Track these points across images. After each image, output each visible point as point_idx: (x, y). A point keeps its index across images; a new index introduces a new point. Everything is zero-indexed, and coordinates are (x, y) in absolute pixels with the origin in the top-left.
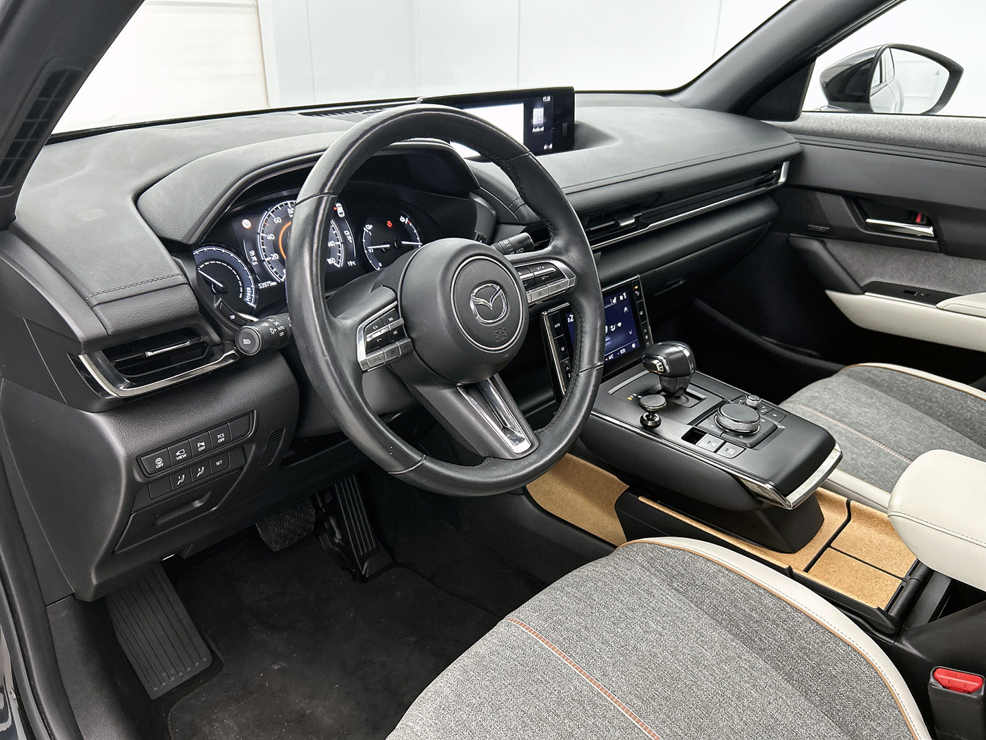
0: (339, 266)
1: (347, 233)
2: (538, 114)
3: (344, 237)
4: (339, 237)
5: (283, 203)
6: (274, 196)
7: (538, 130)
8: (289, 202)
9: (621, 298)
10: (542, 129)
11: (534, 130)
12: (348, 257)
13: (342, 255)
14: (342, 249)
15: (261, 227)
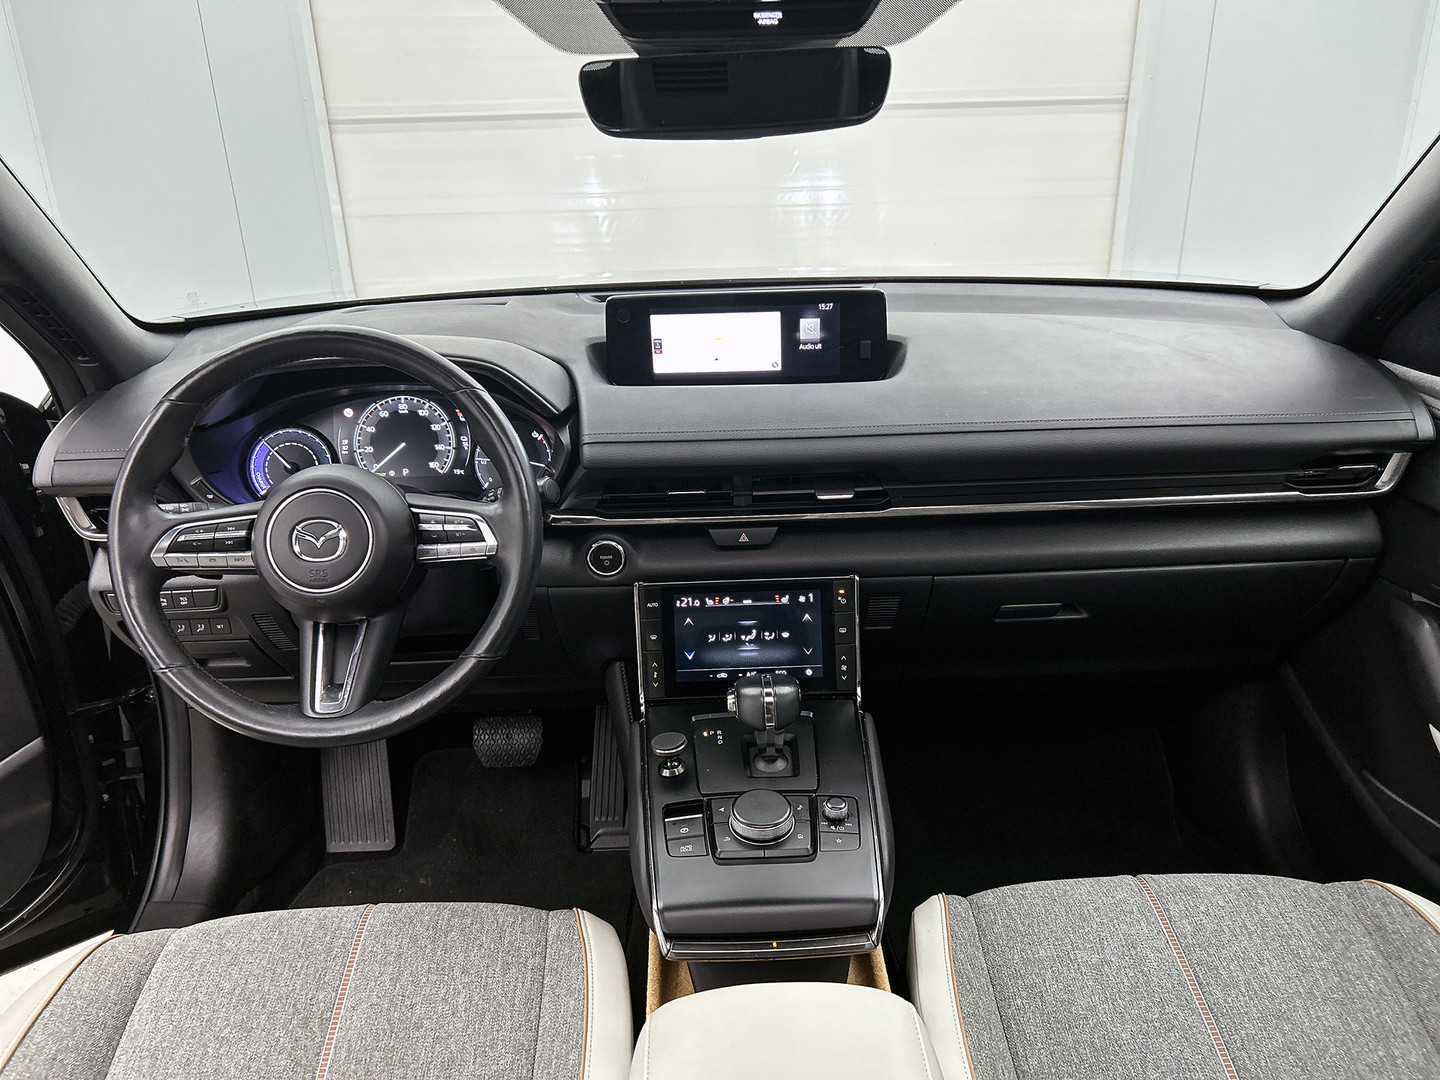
0: (442, 472)
1: (464, 439)
2: (810, 329)
3: (459, 443)
4: (453, 442)
5: (396, 398)
6: (390, 388)
7: (810, 347)
8: (403, 397)
9: (802, 599)
10: (819, 346)
11: (801, 347)
12: (457, 464)
13: (450, 461)
14: (452, 455)
15: (363, 418)
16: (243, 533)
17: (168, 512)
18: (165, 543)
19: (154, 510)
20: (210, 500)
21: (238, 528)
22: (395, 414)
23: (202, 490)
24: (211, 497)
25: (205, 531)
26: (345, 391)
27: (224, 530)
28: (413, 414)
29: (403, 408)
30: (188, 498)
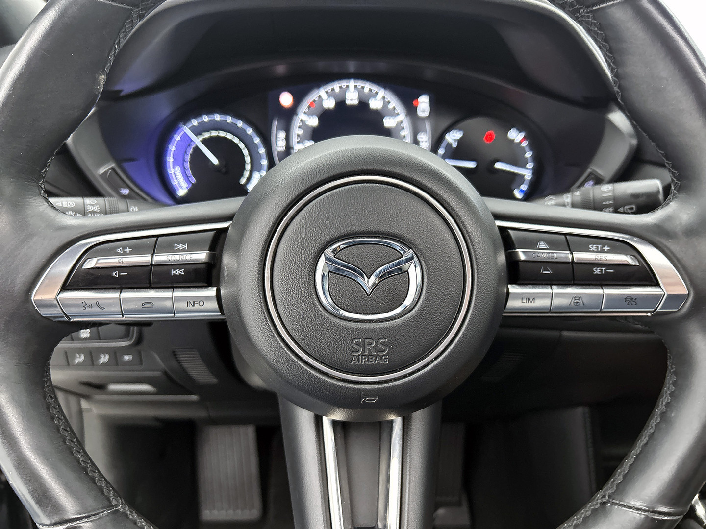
8: (352, 84)
15: (304, 106)
16: (202, 256)
17: (63, 211)
18: (62, 268)
19: (38, 206)
20: (124, 197)
21: (193, 246)
22: (341, 104)
23: (115, 181)
24: (126, 192)
25: (136, 251)
26: (281, 69)
27: (169, 248)
28: (363, 105)
29: (352, 99)
30: (94, 192)
